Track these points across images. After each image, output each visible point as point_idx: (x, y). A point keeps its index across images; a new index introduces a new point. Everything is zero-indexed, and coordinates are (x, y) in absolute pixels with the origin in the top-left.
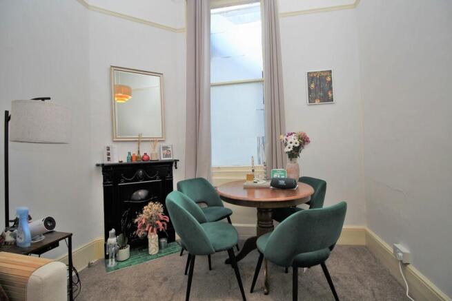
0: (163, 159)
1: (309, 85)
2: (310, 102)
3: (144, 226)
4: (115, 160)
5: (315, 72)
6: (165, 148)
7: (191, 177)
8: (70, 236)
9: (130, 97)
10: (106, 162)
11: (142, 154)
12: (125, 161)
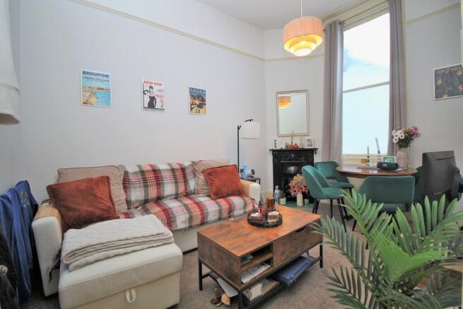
0: (307, 147)
1: (436, 82)
2: (436, 97)
3: (294, 187)
4: (278, 148)
5: (443, 69)
6: (309, 140)
7: (326, 160)
8: (259, 179)
9: (290, 104)
10: (274, 148)
11: (294, 144)
12: (284, 148)
